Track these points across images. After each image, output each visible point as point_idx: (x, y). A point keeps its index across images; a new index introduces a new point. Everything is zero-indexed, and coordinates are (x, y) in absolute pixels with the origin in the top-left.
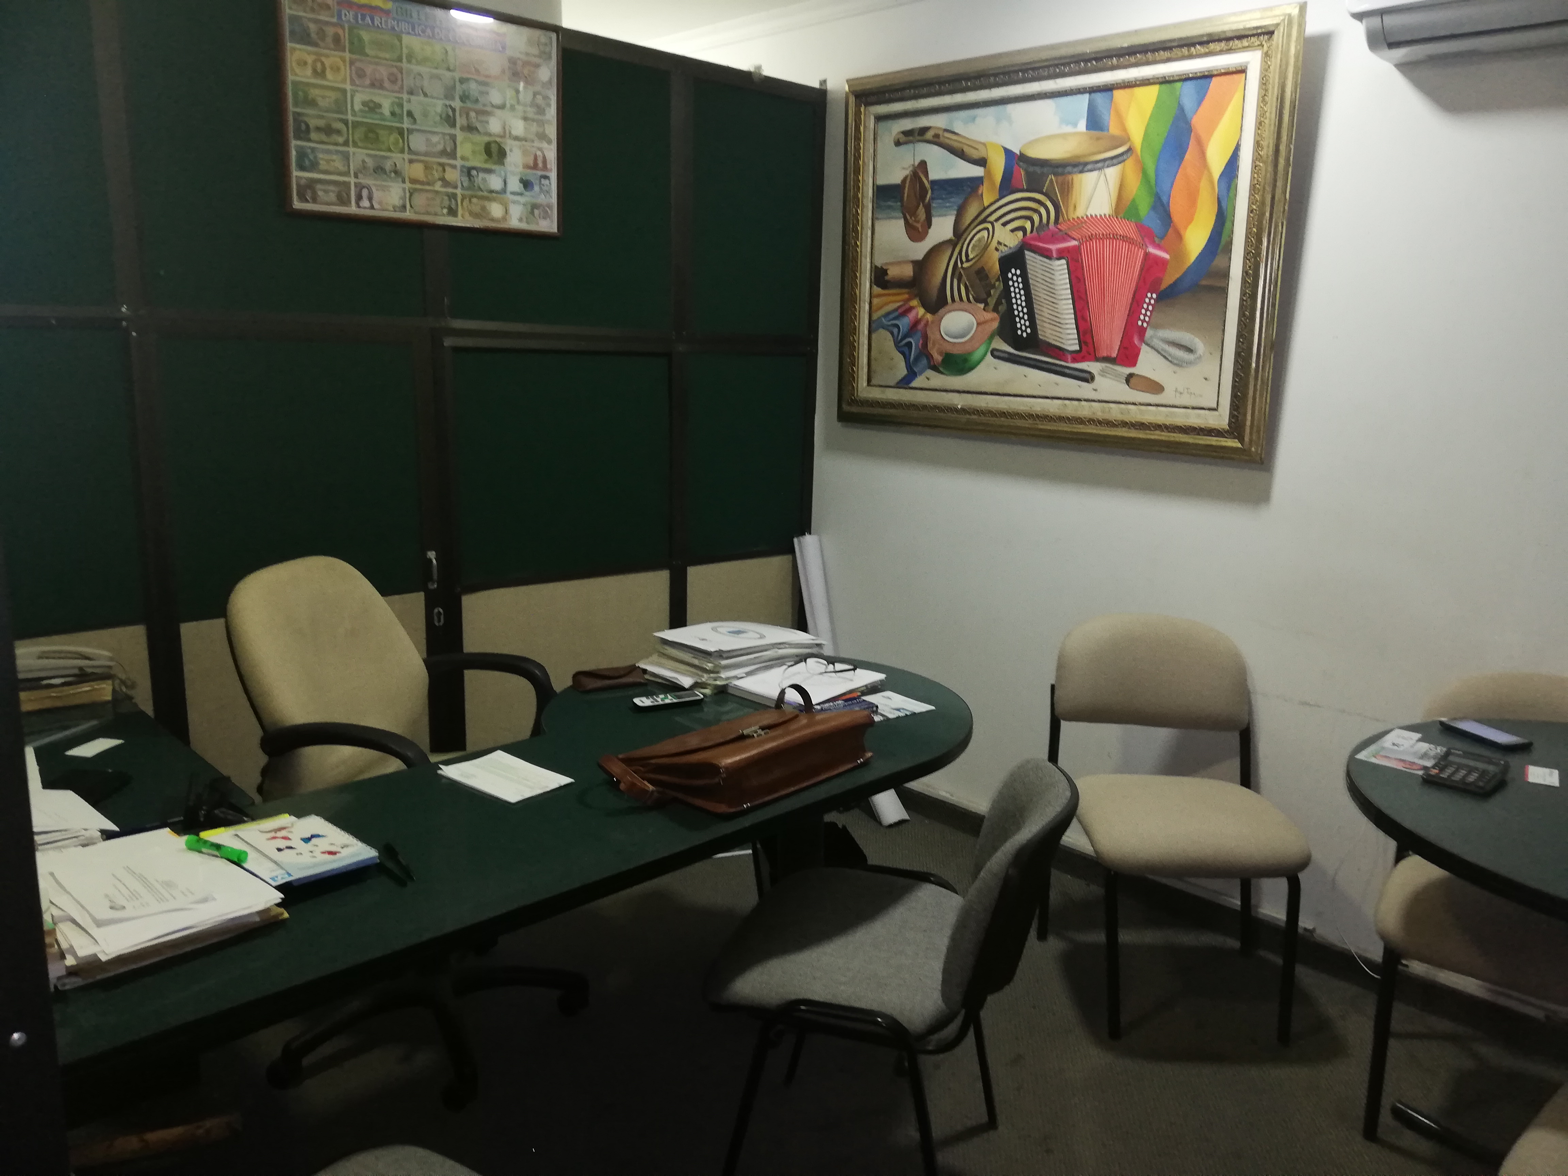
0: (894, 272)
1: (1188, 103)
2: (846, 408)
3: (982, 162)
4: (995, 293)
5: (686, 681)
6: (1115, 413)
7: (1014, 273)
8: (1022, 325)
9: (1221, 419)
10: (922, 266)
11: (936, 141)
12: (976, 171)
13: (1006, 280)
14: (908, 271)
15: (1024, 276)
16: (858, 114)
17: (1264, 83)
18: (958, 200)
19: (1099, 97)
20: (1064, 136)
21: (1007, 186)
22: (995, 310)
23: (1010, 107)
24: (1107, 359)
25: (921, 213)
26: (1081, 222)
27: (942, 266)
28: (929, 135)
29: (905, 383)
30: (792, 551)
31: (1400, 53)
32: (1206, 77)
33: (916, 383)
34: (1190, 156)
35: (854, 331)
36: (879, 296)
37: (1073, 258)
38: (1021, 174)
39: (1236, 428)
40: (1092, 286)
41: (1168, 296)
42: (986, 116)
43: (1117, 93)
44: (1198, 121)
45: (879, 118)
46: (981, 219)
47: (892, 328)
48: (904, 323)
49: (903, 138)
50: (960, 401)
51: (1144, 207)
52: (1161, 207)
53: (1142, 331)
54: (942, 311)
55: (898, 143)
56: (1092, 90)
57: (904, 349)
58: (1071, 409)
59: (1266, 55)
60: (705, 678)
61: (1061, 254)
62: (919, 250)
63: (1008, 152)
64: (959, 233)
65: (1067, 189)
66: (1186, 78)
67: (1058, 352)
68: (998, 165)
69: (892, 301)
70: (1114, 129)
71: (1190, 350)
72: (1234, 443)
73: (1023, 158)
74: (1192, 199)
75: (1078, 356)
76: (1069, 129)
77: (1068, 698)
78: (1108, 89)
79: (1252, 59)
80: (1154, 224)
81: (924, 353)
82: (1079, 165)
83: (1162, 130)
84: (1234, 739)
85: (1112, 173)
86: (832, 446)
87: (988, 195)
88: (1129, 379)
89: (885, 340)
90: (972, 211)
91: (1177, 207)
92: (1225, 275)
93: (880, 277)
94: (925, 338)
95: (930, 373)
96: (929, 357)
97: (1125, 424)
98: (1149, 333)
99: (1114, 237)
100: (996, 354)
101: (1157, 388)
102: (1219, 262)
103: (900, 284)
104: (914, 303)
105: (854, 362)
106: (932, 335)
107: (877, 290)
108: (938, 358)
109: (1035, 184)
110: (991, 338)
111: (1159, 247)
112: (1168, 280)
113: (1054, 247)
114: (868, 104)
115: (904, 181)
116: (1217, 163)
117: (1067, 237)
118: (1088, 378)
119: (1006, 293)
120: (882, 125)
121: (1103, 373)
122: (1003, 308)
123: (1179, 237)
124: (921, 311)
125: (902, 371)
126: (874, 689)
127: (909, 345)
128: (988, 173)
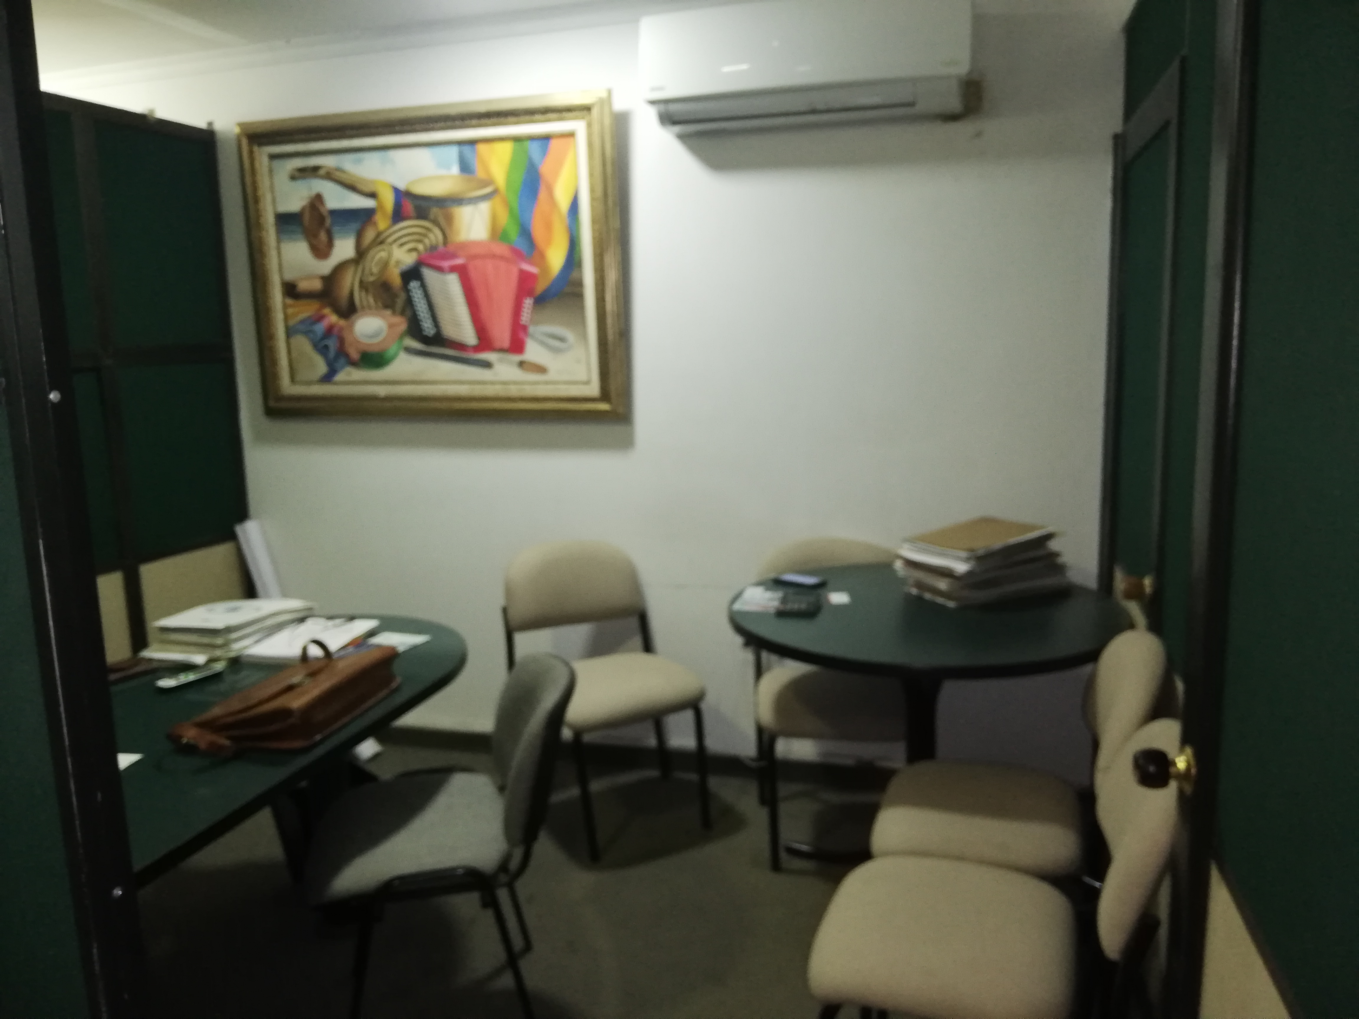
0: (303, 286)
1: (536, 155)
2: (272, 404)
3: (373, 195)
4: (400, 301)
5: (199, 659)
6: (514, 391)
7: (414, 285)
8: (428, 327)
9: (594, 389)
10: (330, 280)
11: (329, 176)
12: (368, 203)
13: (408, 291)
14: (317, 285)
15: (423, 286)
16: (251, 153)
17: (590, 145)
18: (355, 226)
19: (467, 149)
20: (441, 178)
21: (398, 215)
22: (402, 313)
23: (393, 154)
24: (502, 350)
25: (323, 236)
26: (465, 245)
27: (349, 281)
28: (322, 172)
29: (327, 378)
30: (232, 537)
31: (677, 129)
32: (546, 138)
33: (340, 377)
34: (542, 195)
35: (272, 337)
36: (291, 306)
37: (463, 272)
38: (409, 207)
39: (605, 396)
40: (481, 294)
41: (541, 301)
42: (372, 159)
43: (481, 147)
44: (545, 169)
45: (273, 157)
46: (379, 241)
47: (307, 333)
48: (320, 328)
49: (297, 174)
50: (382, 391)
51: (514, 234)
52: (526, 233)
53: (525, 328)
54: (354, 317)
55: (293, 178)
56: (460, 143)
57: (323, 350)
58: (478, 391)
59: (589, 125)
60: (218, 653)
61: (453, 269)
62: (326, 267)
63: (396, 191)
64: (361, 254)
65: (449, 219)
66: (532, 138)
67: (461, 346)
68: (389, 200)
69: (306, 310)
70: (480, 174)
71: (562, 339)
72: (604, 406)
73: (408, 194)
74: (549, 227)
75: (477, 349)
76: (443, 172)
77: (517, 615)
78: (472, 143)
79: (578, 126)
80: (522, 246)
81: (342, 353)
82: (457, 200)
83: (519, 177)
84: (634, 622)
85: (484, 207)
86: (261, 438)
87: (382, 222)
88: (521, 364)
89: (303, 344)
90: (370, 235)
91: (538, 233)
92: (579, 284)
93: (290, 290)
94: (341, 341)
95: (349, 369)
96: (347, 356)
97: (523, 399)
98: (531, 329)
99: (494, 256)
100: (409, 350)
101: (541, 369)
102: (574, 274)
103: (310, 295)
104: (327, 311)
105: (275, 362)
106: (348, 338)
107: (289, 301)
108: (355, 355)
109: (422, 214)
110: (401, 337)
111: (531, 263)
112: (541, 287)
113: (446, 264)
114: (260, 144)
115: (303, 209)
116: (564, 203)
117: (453, 256)
118: (487, 365)
119: (409, 302)
120: (277, 163)
121: (501, 361)
122: (409, 313)
123: (542, 256)
124: (333, 318)
125: (321, 367)
126: (372, 633)
127: (326, 347)
128: (381, 206)
